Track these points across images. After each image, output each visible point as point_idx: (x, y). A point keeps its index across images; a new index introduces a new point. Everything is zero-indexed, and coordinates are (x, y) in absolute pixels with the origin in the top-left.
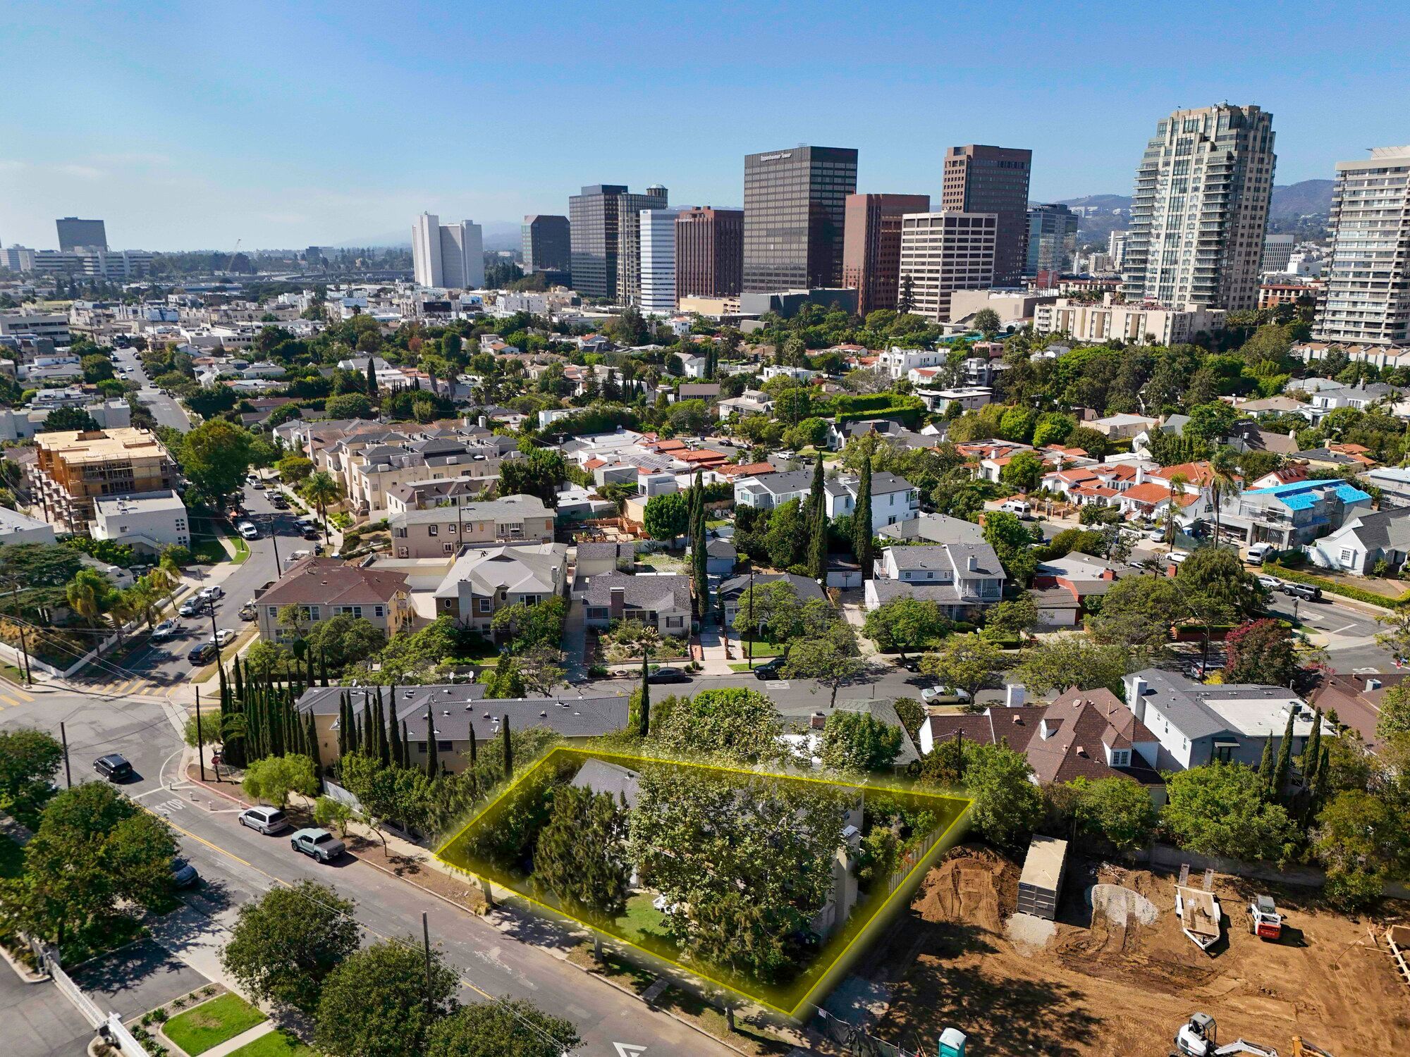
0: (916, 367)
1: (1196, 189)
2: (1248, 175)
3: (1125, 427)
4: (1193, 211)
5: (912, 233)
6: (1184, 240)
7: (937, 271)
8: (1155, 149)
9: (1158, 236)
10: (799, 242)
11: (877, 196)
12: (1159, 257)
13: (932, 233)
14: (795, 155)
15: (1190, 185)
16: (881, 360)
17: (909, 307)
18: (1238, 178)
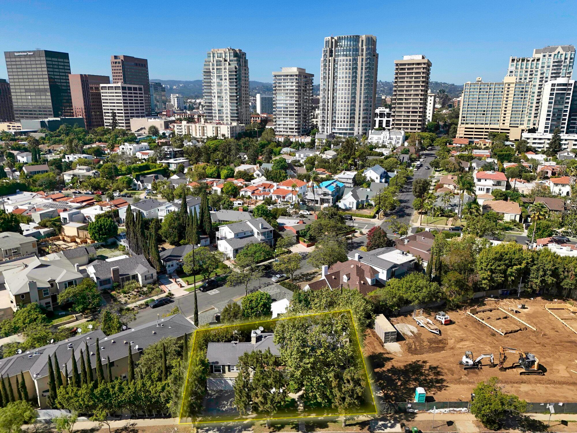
0: (139, 151)
1: (226, 79)
2: (242, 75)
3: (248, 169)
4: (226, 88)
5: (106, 93)
6: (224, 99)
7: (122, 110)
8: (208, 63)
9: (215, 97)
10: (46, 95)
11: (85, 75)
12: (216, 104)
13: (116, 93)
14: (36, 53)
15: (223, 78)
16: (121, 149)
17: (116, 126)
18: (239, 76)
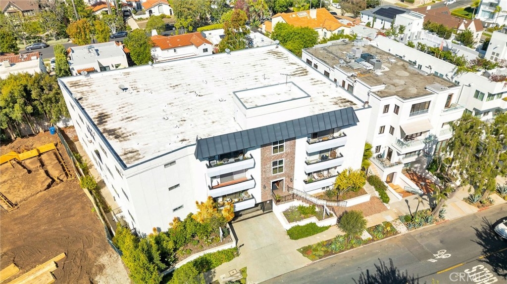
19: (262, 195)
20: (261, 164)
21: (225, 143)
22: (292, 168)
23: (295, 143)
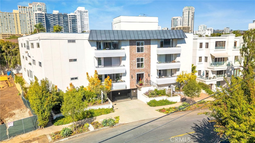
19: (130, 83)
20: (130, 58)
21: (107, 35)
22: (149, 66)
23: (150, 47)
